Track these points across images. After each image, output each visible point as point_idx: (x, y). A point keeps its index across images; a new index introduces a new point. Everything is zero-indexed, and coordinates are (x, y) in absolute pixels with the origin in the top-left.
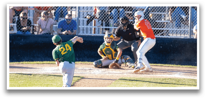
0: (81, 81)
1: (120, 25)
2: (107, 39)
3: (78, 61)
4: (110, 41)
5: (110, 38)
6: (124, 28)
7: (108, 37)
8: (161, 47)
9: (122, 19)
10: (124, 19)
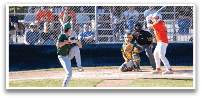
0: (101, 83)
1: (134, 30)
2: (126, 38)
3: (98, 66)
4: (129, 40)
5: (129, 37)
6: (137, 33)
7: (127, 36)
8: (171, 51)
9: (135, 26)
10: (137, 25)
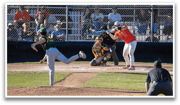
0: (70, 76)
5: (100, 40)
6: (104, 35)
